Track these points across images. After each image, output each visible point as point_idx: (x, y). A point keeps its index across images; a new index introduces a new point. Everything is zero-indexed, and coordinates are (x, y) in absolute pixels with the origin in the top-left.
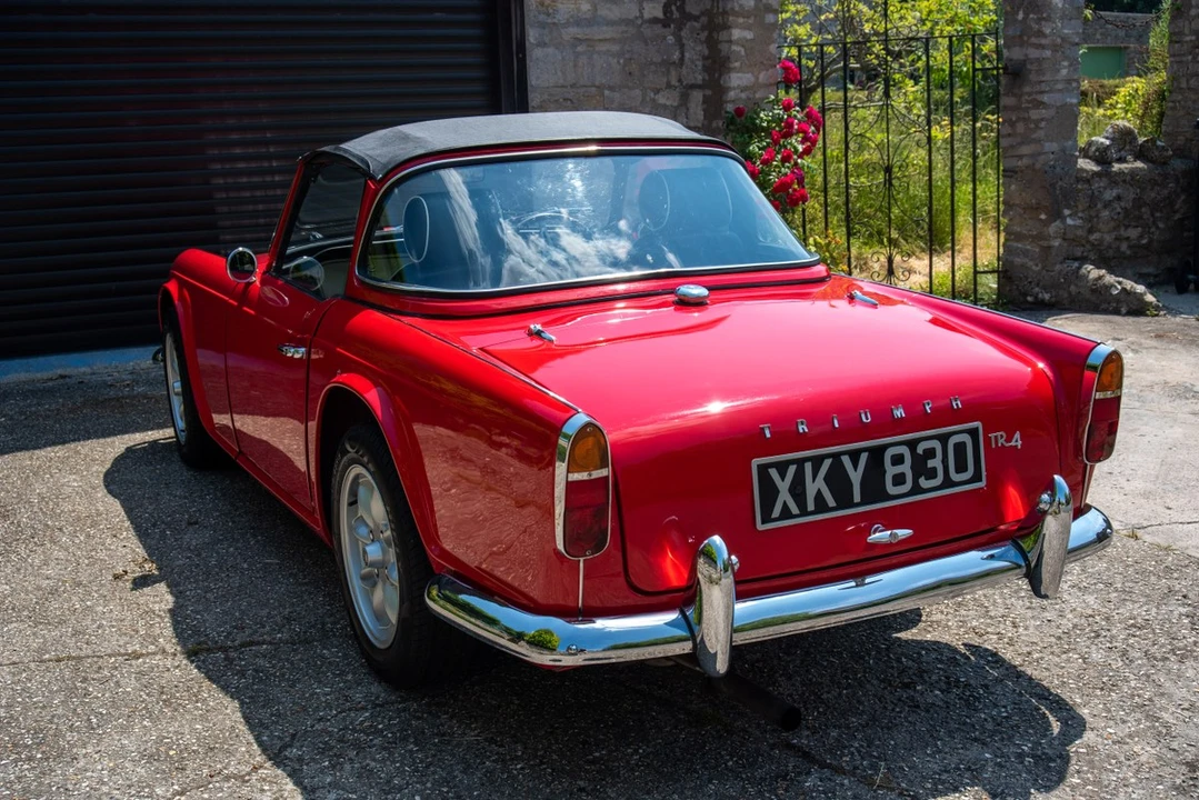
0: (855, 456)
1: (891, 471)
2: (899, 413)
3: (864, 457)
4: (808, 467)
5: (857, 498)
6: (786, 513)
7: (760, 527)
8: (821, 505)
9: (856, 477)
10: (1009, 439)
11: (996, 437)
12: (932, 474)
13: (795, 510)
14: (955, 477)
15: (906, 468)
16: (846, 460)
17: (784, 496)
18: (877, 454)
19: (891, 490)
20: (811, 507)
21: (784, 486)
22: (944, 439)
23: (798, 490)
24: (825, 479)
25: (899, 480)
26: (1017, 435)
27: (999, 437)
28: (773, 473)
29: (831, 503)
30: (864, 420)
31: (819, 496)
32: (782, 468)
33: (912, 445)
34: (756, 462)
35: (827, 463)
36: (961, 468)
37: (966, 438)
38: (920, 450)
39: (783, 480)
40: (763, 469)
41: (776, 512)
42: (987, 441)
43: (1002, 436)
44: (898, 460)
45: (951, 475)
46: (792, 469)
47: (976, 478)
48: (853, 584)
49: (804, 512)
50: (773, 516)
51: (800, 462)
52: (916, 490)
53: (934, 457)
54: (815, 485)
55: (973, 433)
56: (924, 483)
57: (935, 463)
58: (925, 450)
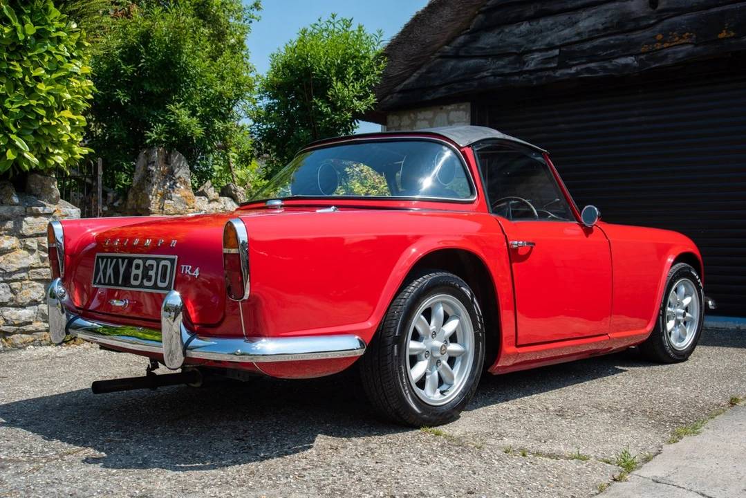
0: (123, 260)
1: (134, 272)
3: (126, 261)
4: (109, 261)
5: (120, 283)
6: (100, 281)
7: (93, 285)
8: (110, 281)
9: (122, 270)
10: (192, 271)
11: (185, 267)
12: (149, 279)
13: (103, 280)
14: (160, 284)
15: (139, 272)
16: (120, 261)
17: (101, 273)
18: (131, 260)
19: (133, 282)
20: (107, 281)
21: (102, 267)
22: (158, 260)
23: (105, 271)
24: (113, 268)
25: (136, 278)
26: (197, 270)
27: (187, 269)
28: (100, 261)
31: (110, 276)
32: (103, 259)
33: (145, 260)
34: (98, 254)
35: (115, 260)
36: (163, 279)
37: (168, 263)
38: (147, 265)
40: (98, 257)
42: (179, 268)
43: (188, 268)
44: (138, 267)
45: (158, 282)
46: (105, 261)
47: (169, 287)
49: (105, 283)
50: (97, 281)
52: (141, 286)
53: (152, 270)
54: (110, 271)
55: (172, 261)
56: (146, 283)
57: (152, 273)
58: (149, 265)
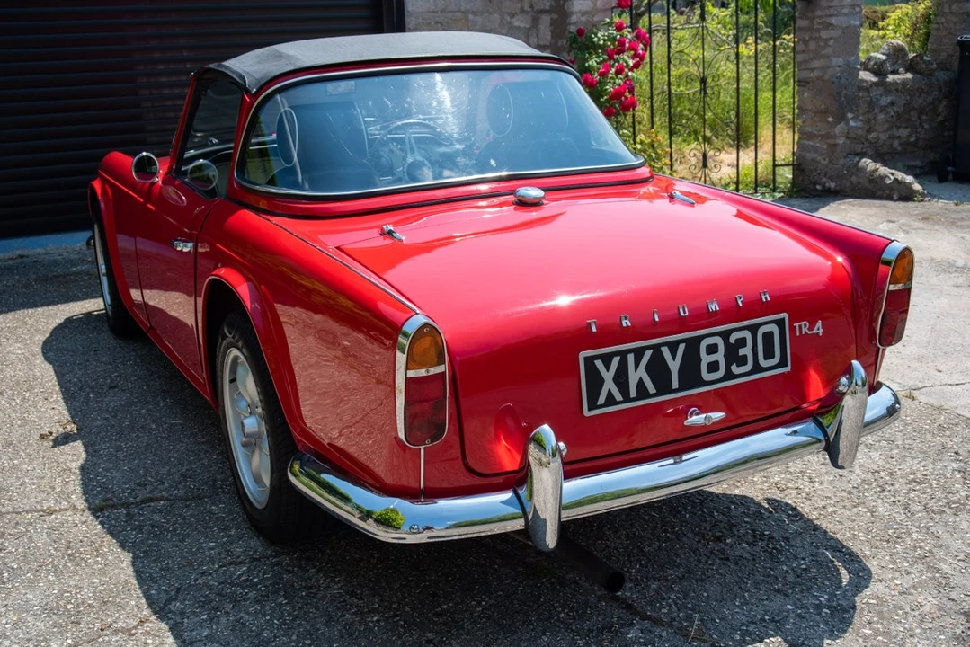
0: (673, 347)
1: (706, 359)
2: (714, 307)
3: (682, 347)
4: (631, 357)
5: (675, 385)
6: (611, 400)
7: (587, 413)
8: (642, 392)
9: (674, 366)
10: (812, 328)
11: (800, 326)
12: (743, 361)
13: (618, 397)
14: (763, 363)
15: (719, 357)
16: (665, 351)
17: (609, 385)
18: (693, 345)
19: (706, 376)
20: (633, 394)
21: (608, 376)
22: (753, 329)
23: (621, 379)
24: (646, 369)
25: (713, 367)
26: (819, 324)
27: (803, 326)
28: (599, 364)
29: (652, 389)
30: (682, 314)
31: (641, 384)
32: (607, 359)
33: (725, 335)
34: (583, 355)
35: (648, 354)
36: (769, 354)
37: (774, 328)
38: (732, 340)
39: (608, 371)
40: (589, 360)
41: (602, 400)
42: (792, 329)
43: (805, 325)
44: (712, 350)
45: (760, 362)
46: (616, 360)
47: (782, 363)
48: (672, 461)
49: (627, 399)
50: (598, 404)
51: (624, 354)
52: (729, 375)
53: (745, 345)
54: (637, 374)
55: (780, 323)
56: (736, 369)
57: (746, 351)
58: (736, 340)
